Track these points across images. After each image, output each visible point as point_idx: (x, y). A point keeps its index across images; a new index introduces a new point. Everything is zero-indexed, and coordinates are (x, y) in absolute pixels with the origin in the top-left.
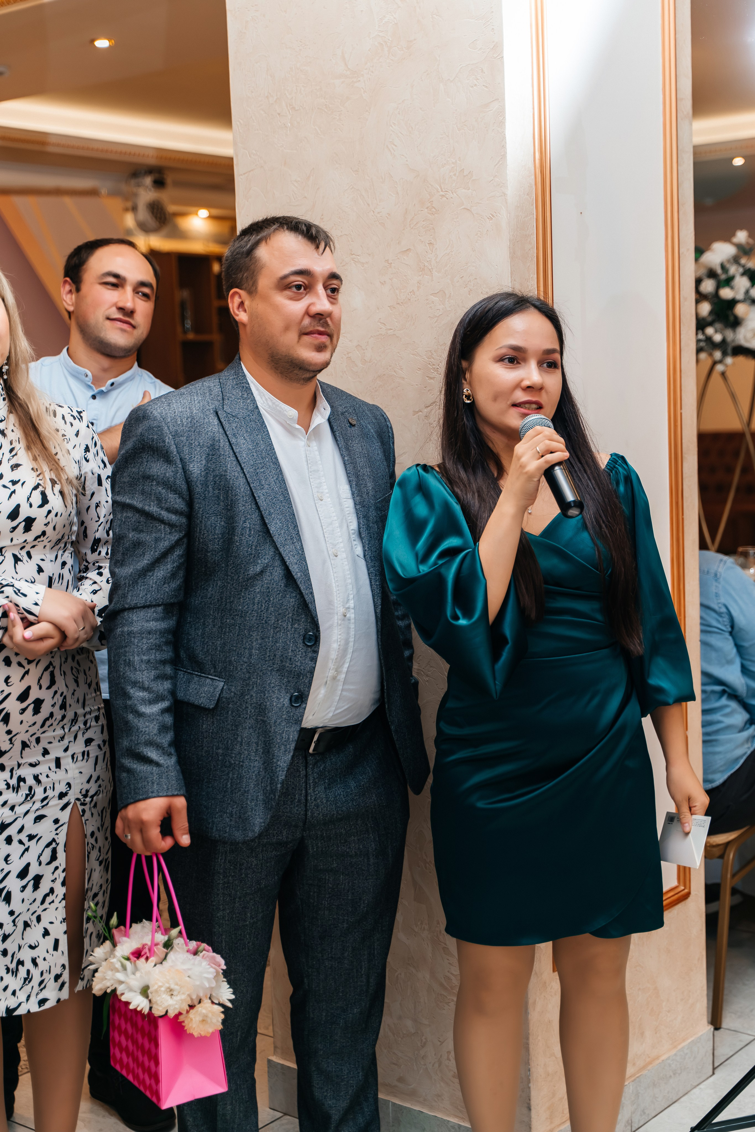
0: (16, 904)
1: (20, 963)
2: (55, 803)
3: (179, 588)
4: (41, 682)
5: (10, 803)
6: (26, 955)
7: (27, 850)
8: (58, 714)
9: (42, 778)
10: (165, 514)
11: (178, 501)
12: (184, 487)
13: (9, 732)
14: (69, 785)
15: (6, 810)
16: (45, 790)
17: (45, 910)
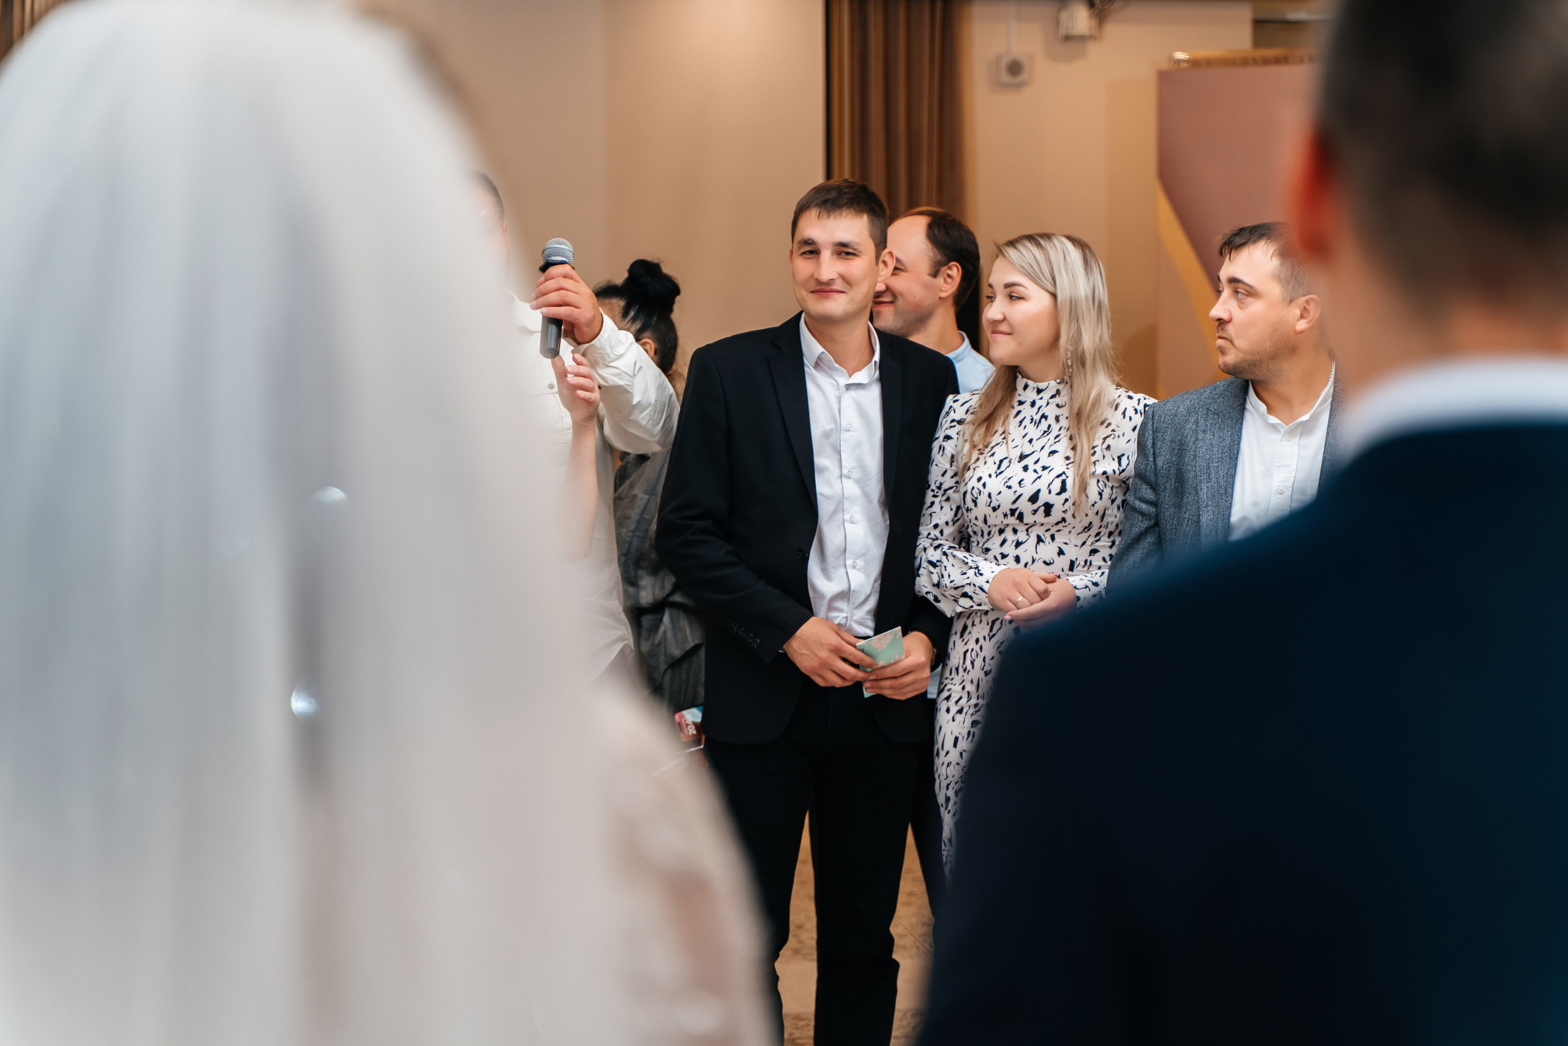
10: (1137, 504)
11: (1148, 491)
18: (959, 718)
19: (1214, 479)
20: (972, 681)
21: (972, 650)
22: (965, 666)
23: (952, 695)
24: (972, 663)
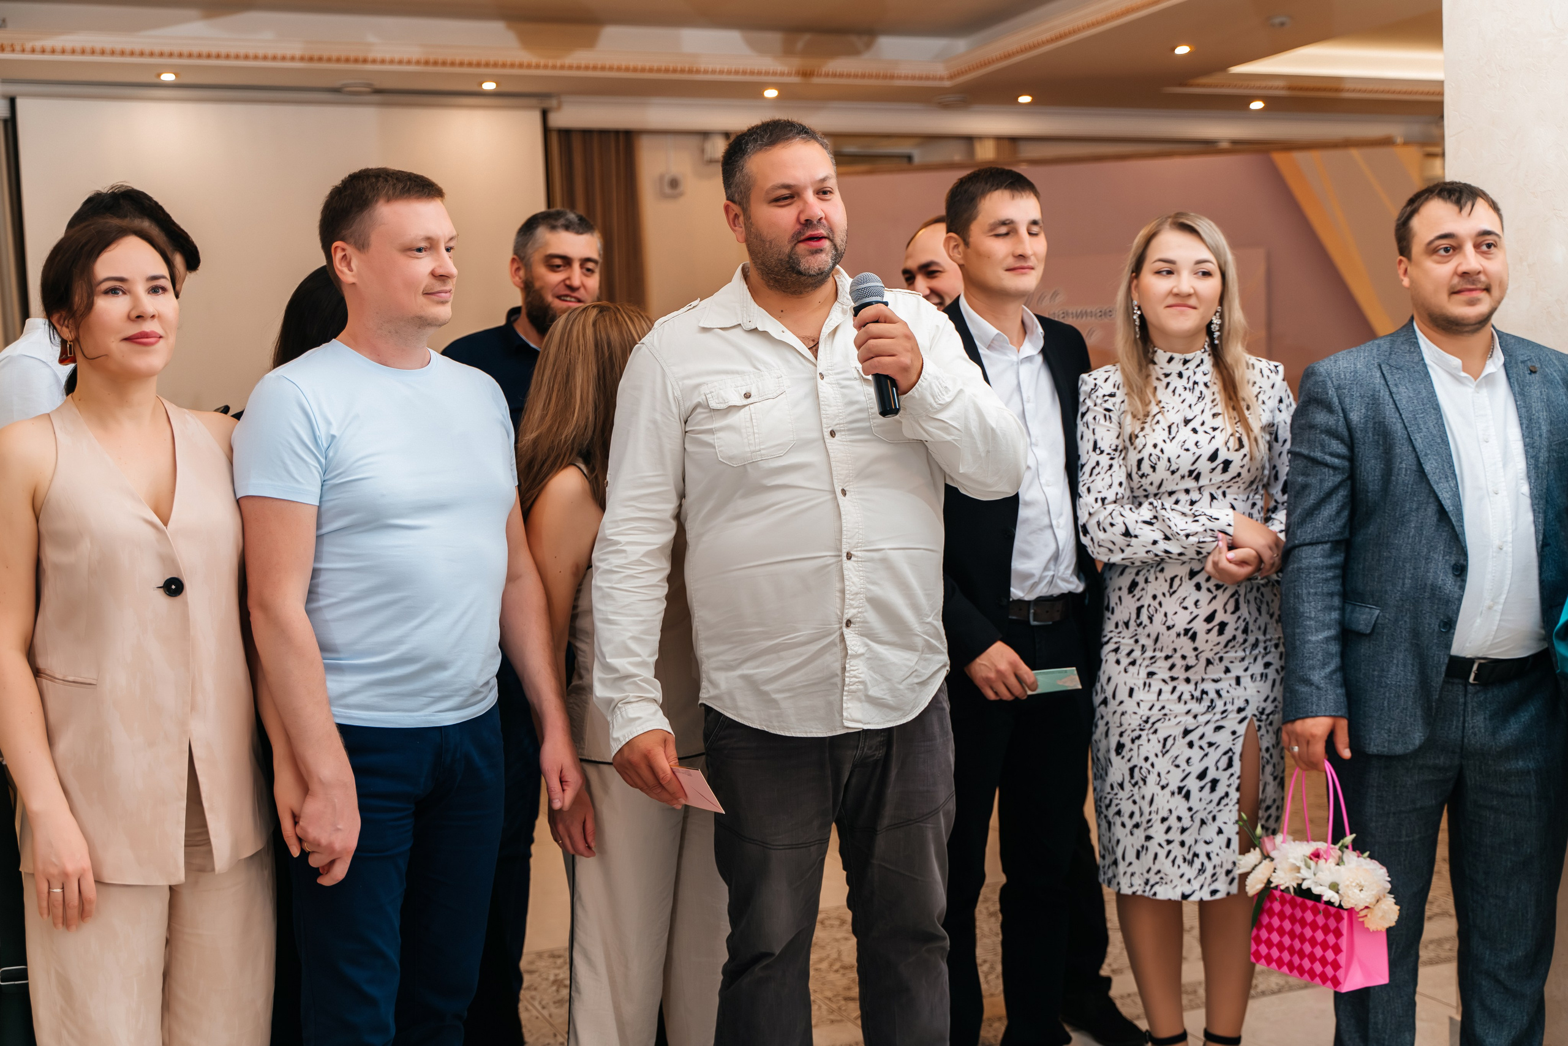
0: (1194, 802)
1: (1196, 855)
2: (1234, 717)
3: (1344, 527)
4: (1227, 607)
5: (1194, 712)
6: (1201, 849)
7: (1206, 755)
8: (1240, 638)
9: (1223, 693)
10: (1328, 458)
11: (1340, 446)
12: (1346, 433)
13: (1195, 649)
14: (1247, 701)
15: (1190, 718)
16: (1225, 704)
17: (1220, 811)
18: (1131, 669)
19: (1424, 430)
20: (1149, 636)
21: (1149, 606)
22: (1138, 621)
23: (1122, 647)
24: (1151, 618)
